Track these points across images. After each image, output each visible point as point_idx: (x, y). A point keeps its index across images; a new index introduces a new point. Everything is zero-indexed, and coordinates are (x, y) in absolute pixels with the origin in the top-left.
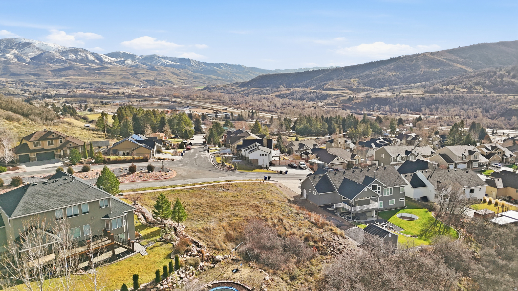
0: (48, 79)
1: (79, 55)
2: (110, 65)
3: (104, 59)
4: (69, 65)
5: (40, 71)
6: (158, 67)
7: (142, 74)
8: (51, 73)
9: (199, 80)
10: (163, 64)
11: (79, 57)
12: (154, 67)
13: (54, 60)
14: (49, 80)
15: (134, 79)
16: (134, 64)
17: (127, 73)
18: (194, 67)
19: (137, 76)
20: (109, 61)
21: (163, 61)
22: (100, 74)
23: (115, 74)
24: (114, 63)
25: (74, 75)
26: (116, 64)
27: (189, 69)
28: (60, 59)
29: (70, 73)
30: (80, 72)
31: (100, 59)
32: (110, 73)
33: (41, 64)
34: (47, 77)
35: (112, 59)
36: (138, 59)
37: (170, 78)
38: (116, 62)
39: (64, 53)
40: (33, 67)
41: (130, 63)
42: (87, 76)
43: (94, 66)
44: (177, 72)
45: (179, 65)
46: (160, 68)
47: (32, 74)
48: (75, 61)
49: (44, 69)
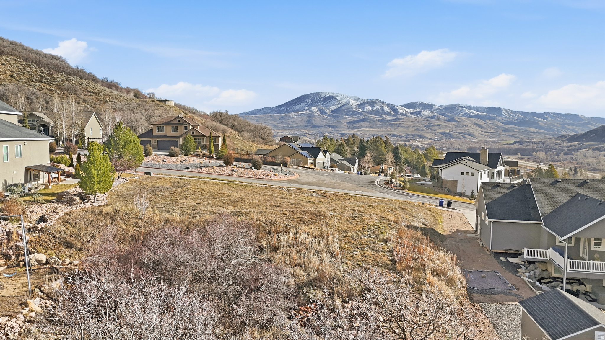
1: (375, 106)
2: (404, 117)
3: (400, 111)
4: (363, 117)
5: (338, 123)
6: (458, 118)
7: (438, 125)
8: (346, 125)
9: (510, 133)
10: (466, 115)
11: (375, 109)
12: (453, 118)
13: (351, 112)
14: (343, 132)
15: (429, 131)
16: (431, 115)
17: (421, 125)
18: (506, 117)
19: (432, 127)
20: (405, 112)
21: (467, 111)
22: (392, 125)
23: (408, 125)
24: (409, 115)
25: (366, 127)
26: (411, 115)
27: (499, 121)
28: (357, 111)
29: (363, 125)
30: (373, 124)
31: (395, 110)
32: (403, 125)
33: (340, 117)
34: (343, 129)
35: (408, 110)
36: (437, 109)
37: (471, 130)
38: (411, 113)
39: (362, 105)
40: (332, 119)
41: (427, 114)
42: (379, 127)
43: (387, 117)
44: (481, 123)
45: (485, 116)
46: (461, 119)
47: (330, 126)
48: (370, 112)
49: (341, 121)
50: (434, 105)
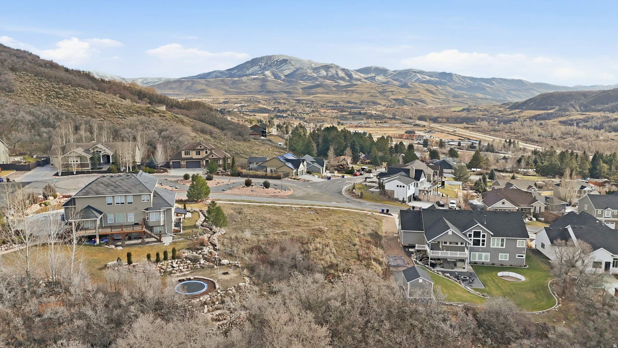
0: (299, 97)
1: (330, 71)
2: (359, 82)
3: (355, 76)
4: (319, 83)
5: (292, 88)
6: (411, 84)
7: (391, 91)
8: (301, 91)
9: (459, 100)
10: (418, 80)
11: (330, 74)
12: (407, 84)
13: (306, 77)
15: (382, 97)
16: (385, 80)
17: (376, 91)
18: (456, 82)
19: (386, 94)
20: (359, 78)
21: (419, 76)
22: (347, 92)
23: (362, 92)
24: (363, 80)
25: (322, 93)
26: (365, 81)
27: (449, 86)
28: (312, 76)
29: (318, 91)
30: (328, 90)
31: (350, 76)
32: (357, 91)
33: (294, 82)
34: (298, 95)
35: (363, 75)
36: (391, 74)
37: (423, 97)
38: (365, 79)
39: (316, 69)
40: (286, 84)
41: (381, 79)
42: (334, 94)
43: (343, 83)
44: (433, 90)
45: (437, 81)
46: (414, 84)
47: (285, 92)
48: (325, 78)
49: (296, 86)
50: (388, 70)
